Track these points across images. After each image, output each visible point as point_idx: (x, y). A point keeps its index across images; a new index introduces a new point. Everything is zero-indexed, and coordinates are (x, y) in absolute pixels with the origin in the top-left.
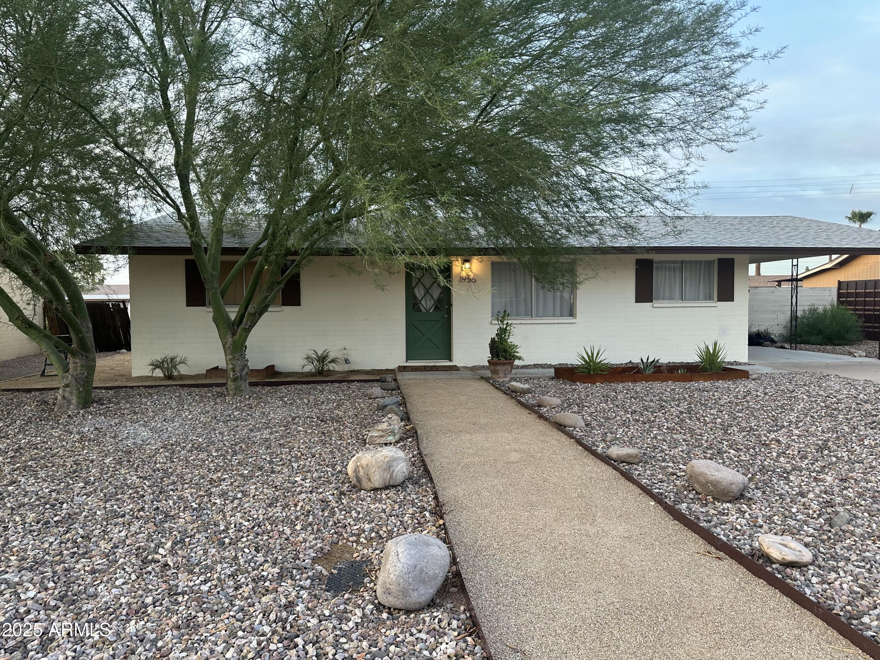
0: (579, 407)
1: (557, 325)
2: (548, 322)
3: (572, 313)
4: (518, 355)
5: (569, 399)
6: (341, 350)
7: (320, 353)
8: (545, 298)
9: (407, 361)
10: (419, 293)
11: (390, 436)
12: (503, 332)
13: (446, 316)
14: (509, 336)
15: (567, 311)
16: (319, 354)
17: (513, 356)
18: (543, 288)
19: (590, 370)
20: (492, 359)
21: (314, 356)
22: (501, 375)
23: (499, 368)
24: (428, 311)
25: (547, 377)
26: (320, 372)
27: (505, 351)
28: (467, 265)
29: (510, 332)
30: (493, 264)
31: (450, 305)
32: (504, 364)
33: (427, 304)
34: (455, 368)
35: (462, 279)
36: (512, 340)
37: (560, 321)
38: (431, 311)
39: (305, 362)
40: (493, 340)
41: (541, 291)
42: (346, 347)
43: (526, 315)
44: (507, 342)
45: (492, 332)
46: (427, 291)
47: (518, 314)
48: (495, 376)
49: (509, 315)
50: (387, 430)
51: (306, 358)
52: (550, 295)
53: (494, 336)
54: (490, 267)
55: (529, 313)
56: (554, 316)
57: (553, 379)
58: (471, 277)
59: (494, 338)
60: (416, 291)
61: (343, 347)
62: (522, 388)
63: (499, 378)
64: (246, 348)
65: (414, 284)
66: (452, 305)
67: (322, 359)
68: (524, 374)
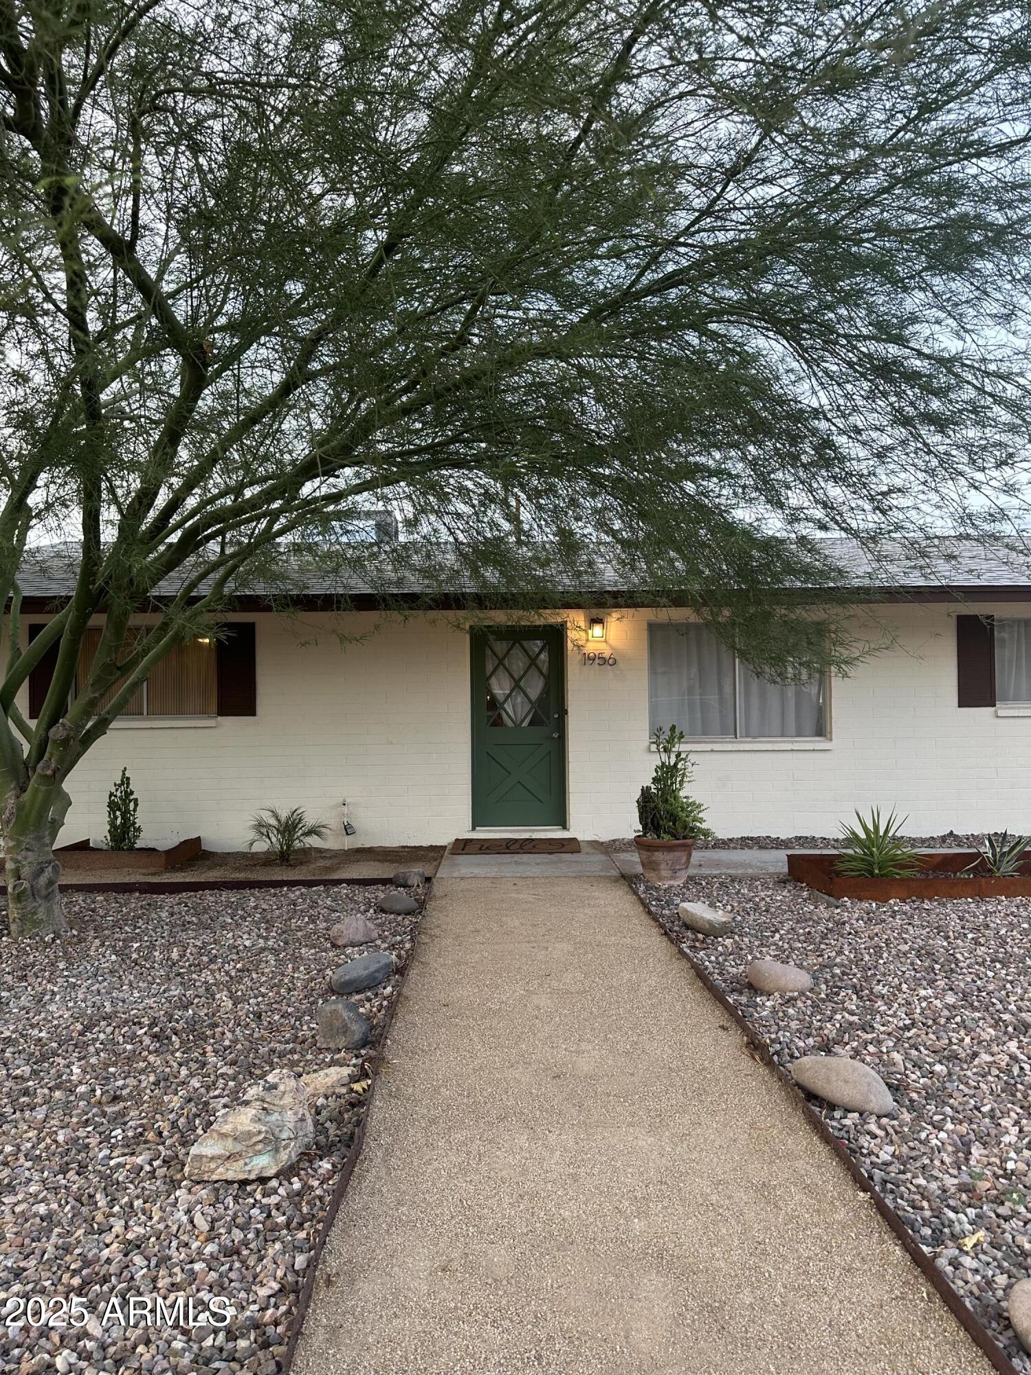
0: (860, 998)
1: (789, 755)
2: (770, 747)
3: (821, 729)
4: (704, 826)
5: (830, 966)
6: (337, 806)
7: (284, 815)
8: (763, 695)
9: (474, 829)
10: (500, 687)
11: (259, 1153)
12: (668, 775)
13: (555, 735)
14: (682, 782)
15: (809, 724)
16: (283, 819)
17: (692, 829)
18: (758, 675)
19: (871, 864)
20: (644, 835)
21: (273, 822)
22: (664, 873)
23: (659, 856)
24: (517, 726)
25: (771, 875)
26: (285, 857)
27: (674, 818)
28: (597, 630)
29: (684, 775)
30: (652, 628)
31: (563, 712)
32: (671, 849)
33: (516, 710)
34: (571, 846)
35: (590, 659)
36: (689, 792)
37: (796, 746)
38: (525, 724)
39: (252, 835)
40: (645, 792)
41: (755, 684)
42: (348, 800)
43: (724, 732)
44: (676, 798)
45: (644, 774)
46: (517, 686)
47: (706, 731)
48: (650, 875)
49: (681, 736)
50: (249, 1135)
51: (254, 827)
52: (773, 691)
53: (648, 782)
54: (645, 635)
55: (729, 730)
56: (783, 736)
57: (782, 882)
58: (607, 655)
59: (649, 788)
60: (494, 682)
61: (341, 800)
62: (709, 922)
63: (660, 879)
64: (136, 805)
65: (490, 667)
66: (566, 712)
67: (289, 827)
68: (718, 864)
